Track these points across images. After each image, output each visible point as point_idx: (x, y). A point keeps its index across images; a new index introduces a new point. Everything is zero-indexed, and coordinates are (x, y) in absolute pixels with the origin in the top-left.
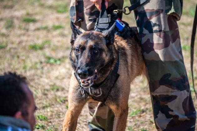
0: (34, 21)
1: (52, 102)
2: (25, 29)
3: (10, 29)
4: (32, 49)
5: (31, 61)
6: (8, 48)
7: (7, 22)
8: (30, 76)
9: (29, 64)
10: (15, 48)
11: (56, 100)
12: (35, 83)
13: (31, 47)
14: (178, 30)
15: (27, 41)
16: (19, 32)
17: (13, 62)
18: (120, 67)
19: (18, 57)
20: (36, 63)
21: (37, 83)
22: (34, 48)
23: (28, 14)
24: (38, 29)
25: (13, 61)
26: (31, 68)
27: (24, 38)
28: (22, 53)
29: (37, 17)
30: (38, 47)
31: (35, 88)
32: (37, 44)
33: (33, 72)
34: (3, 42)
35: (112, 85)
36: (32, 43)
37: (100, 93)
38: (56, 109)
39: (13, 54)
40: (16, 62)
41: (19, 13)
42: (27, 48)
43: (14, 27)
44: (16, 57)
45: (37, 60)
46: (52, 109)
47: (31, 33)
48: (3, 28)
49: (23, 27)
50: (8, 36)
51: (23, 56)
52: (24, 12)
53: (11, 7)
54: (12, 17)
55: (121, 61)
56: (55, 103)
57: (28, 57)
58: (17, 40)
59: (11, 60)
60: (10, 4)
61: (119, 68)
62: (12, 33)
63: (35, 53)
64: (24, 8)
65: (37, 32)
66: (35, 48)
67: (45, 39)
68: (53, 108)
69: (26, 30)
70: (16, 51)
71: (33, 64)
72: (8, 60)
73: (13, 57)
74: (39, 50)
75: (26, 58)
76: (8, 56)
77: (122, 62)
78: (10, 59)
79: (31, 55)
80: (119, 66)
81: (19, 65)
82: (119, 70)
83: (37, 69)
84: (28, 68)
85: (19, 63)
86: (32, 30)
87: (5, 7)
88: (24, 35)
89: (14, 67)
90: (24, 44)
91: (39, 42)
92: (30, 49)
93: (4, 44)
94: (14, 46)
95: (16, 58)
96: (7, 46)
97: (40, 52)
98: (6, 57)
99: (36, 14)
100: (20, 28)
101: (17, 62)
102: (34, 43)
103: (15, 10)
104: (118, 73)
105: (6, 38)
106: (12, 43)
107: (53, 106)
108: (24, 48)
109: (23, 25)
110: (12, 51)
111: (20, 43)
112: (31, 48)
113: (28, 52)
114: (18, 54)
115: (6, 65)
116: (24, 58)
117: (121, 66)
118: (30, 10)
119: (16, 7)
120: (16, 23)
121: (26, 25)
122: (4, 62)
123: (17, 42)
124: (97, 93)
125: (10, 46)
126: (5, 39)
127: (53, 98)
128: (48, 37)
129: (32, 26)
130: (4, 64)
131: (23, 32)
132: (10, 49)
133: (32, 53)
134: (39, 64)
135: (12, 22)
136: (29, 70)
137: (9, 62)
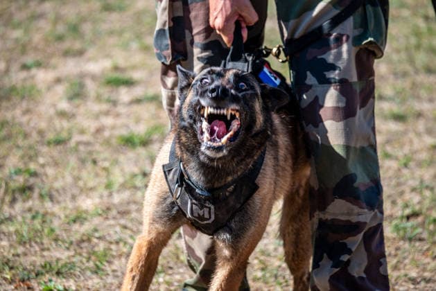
0: (129, 83)
1: (168, 262)
2: (108, 101)
3: (77, 101)
4: (124, 145)
5: (122, 170)
6: (72, 143)
7: (72, 85)
8: (121, 204)
9: (118, 178)
10: (87, 144)
11: (178, 258)
12: (132, 220)
13: (122, 140)
14: (373, 80)
15: (113, 128)
16: (97, 107)
17: (84, 174)
18: (264, 169)
19: (95, 162)
20: (134, 176)
21: (137, 220)
22: (129, 142)
23: (116, 68)
24: (138, 101)
25: (83, 170)
26: (123, 186)
27: (108, 121)
28: (104, 154)
29: (136, 75)
30: (137, 140)
31: (132, 230)
32: (136, 133)
33: (126, 195)
34: (62, 129)
35: (238, 206)
36: (124, 132)
37: (210, 217)
38: (178, 277)
39: (83, 156)
40: (89, 173)
41: (97, 66)
42: (114, 141)
43: (86, 97)
44: (89, 163)
45: (136, 170)
46: (167, 278)
47: (122, 110)
48: (61, 99)
49: (106, 96)
50: (74, 116)
51: (105, 160)
52: (107, 64)
53: (80, 53)
54: (82, 76)
55: (269, 157)
56: (176, 263)
57: (116, 162)
58: (91, 125)
59: (80, 170)
60: (77, 45)
61: (261, 171)
62: (82, 110)
63: (131, 154)
64: (108, 56)
65: (136, 108)
66: (131, 142)
67: (153, 123)
68: (170, 275)
69: (111, 104)
70: (89, 148)
71: (128, 177)
72: (73, 169)
73: (83, 162)
74: (140, 145)
75: (111, 164)
76: (73, 161)
77: (270, 159)
78: (76, 166)
79: (122, 158)
80: (263, 167)
81: (98, 180)
82: (260, 176)
83: (135, 188)
84: (116, 187)
85: (97, 175)
86: (124, 104)
87: (67, 54)
88: (107, 113)
89: (85, 184)
90: (107, 134)
91: (141, 130)
92: (120, 145)
93: (64, 135)
94: (85, 138)
95: (89, 166)
96: (70, 139)
97: (142, 151)
98: (68, 163)
99: (134, 67)
100: (99, 98)
101: (93, 174)
102: (129, 131)
103: (89, 60)
104: (256, 182)
105: (68, 121)
106: (82, 132)
107: (170, 272)
108: (107, 142)
109: (105, 92)
110: (82, 148)
111: (99, 131)
112: (123, 143)
113: (117, 151)
114: (95, 156)
115: (69, 179)
116: (106, 164)
117: (267, 168)
118: (120, 59)
119: (91, 52)
120: (91, 87)
121: (112, 91)
122: (63, 173)
123: (92, 130)
124: (203, 215)
125: (76, 138)
126: (65, 124)
127: (170, 254)
128: (159, 117)
129: (125, 95)
130: (63, 177)
131: (105, 107)
132: (78, 143)
133: (125, 154)
134: (140, 177)
135: (82, 86)
136: (118, 191)
137: (76, 173)
